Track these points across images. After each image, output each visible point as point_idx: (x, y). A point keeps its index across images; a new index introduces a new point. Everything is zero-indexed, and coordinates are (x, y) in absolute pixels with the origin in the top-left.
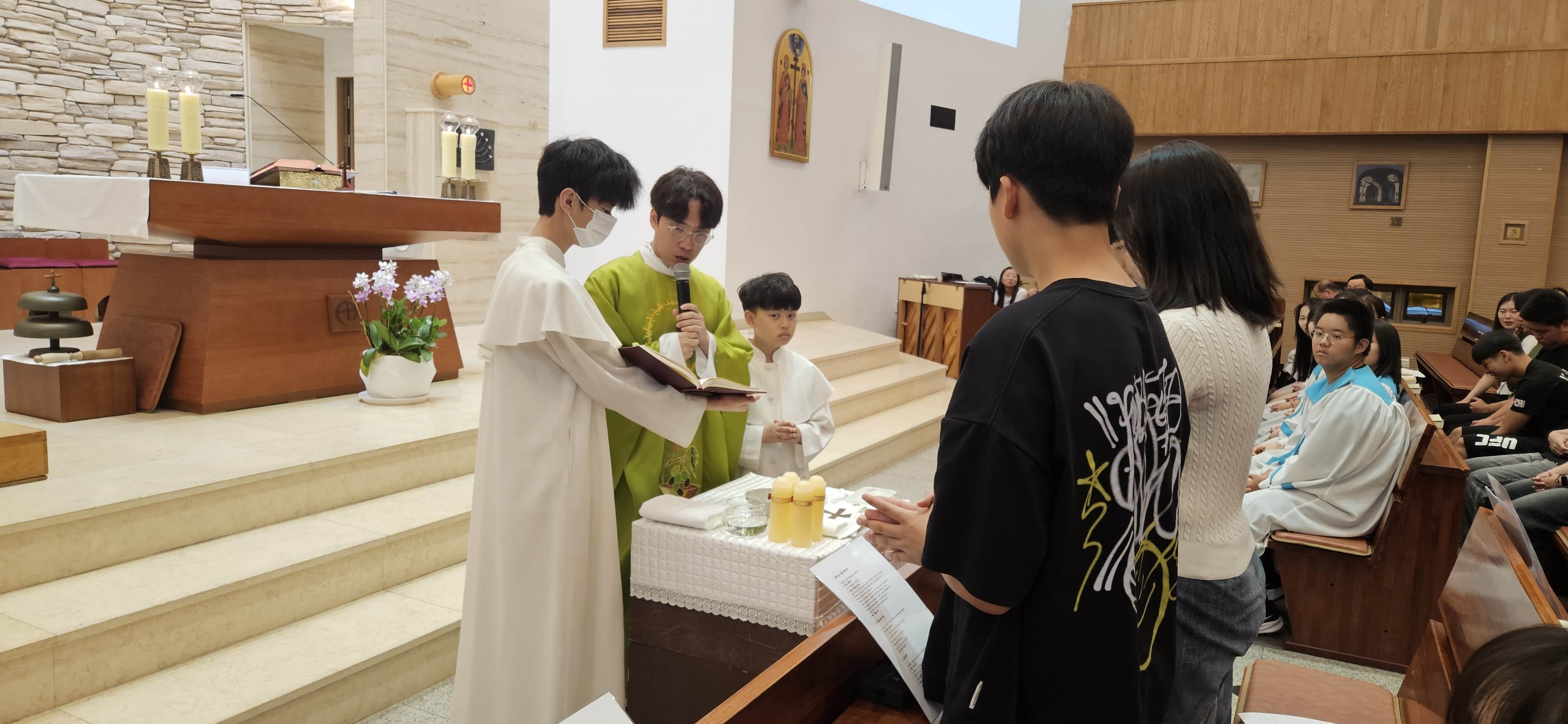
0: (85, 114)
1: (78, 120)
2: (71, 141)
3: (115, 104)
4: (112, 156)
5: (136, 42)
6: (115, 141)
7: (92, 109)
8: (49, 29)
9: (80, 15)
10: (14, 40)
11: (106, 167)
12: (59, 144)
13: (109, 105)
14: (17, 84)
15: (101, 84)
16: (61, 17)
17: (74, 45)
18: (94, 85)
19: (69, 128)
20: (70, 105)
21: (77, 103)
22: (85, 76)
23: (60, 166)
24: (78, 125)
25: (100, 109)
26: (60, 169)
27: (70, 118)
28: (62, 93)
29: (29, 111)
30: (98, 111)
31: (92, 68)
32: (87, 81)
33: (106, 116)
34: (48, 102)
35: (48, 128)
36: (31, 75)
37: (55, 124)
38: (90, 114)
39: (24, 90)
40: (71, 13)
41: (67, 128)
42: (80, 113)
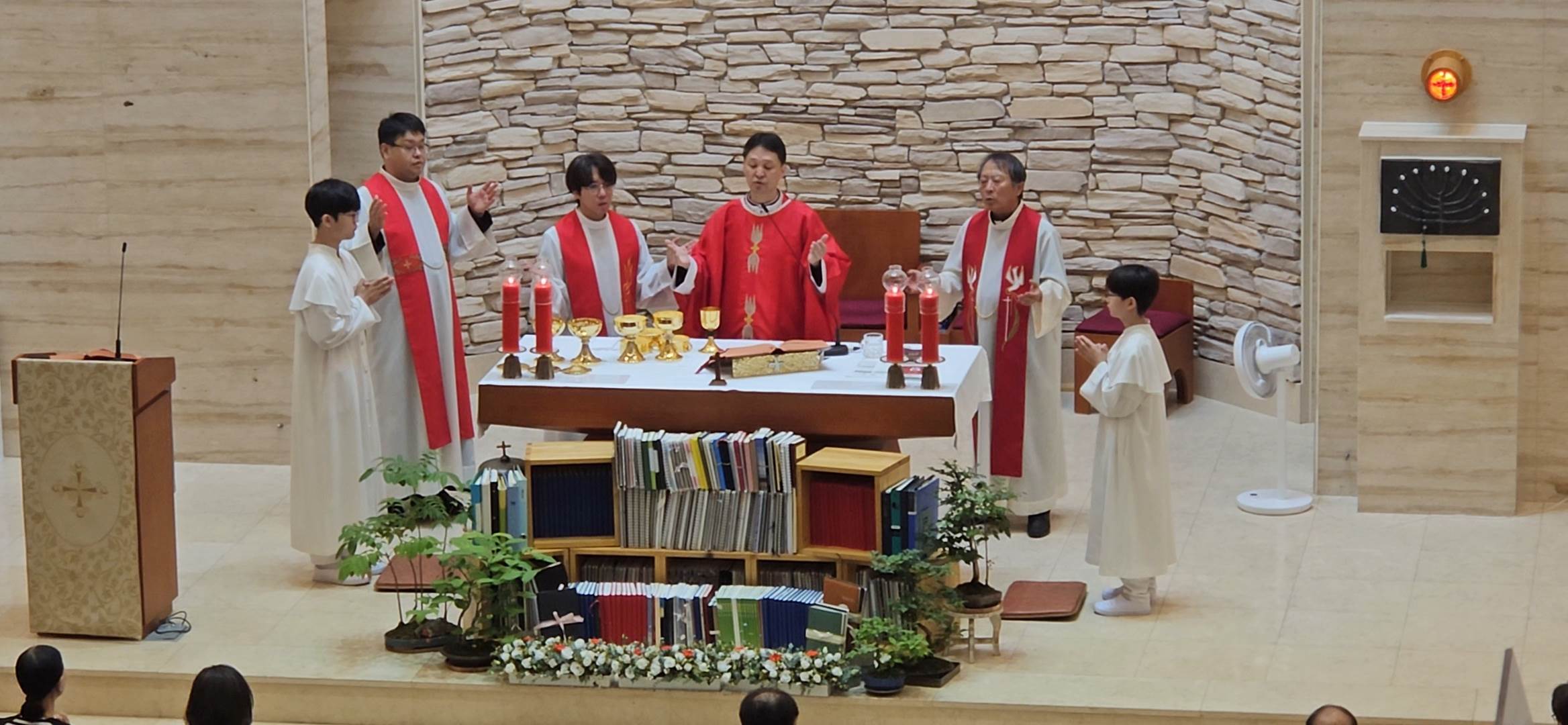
0: (1134, 80)
1: (1123, 89)
2: (1112, 122)
4: (1170, 142)
6: (1173, 120)
7: (1143, 73)
11: (1160, 158)
12: (1093, 128)
13: (1169, 64)
14: (1038, 46)
15: (1158, 33)
18: (1148, 35)
19: (1108, 104)
20: (1112, 69)
21: (1123, 64)
22: (1136, 22)
23: (1093, 161)
24: (1122, 98)
25: (1155, 70)
26: (1094, 166)
27: (1112, 89)
28: (1102, 52)
29: (1053, 84)
30: (1152, 74)
31: (1148, 9)
32: (1139, 29)
33: (1164, 81)
34: (1079, 68)
35: (1081, 107)
36: (1058, 31)
37: (1090, 99)
38: (1141, 80)
39: (1048, 53)
41: (1107, 103)
42: (1127, 80)
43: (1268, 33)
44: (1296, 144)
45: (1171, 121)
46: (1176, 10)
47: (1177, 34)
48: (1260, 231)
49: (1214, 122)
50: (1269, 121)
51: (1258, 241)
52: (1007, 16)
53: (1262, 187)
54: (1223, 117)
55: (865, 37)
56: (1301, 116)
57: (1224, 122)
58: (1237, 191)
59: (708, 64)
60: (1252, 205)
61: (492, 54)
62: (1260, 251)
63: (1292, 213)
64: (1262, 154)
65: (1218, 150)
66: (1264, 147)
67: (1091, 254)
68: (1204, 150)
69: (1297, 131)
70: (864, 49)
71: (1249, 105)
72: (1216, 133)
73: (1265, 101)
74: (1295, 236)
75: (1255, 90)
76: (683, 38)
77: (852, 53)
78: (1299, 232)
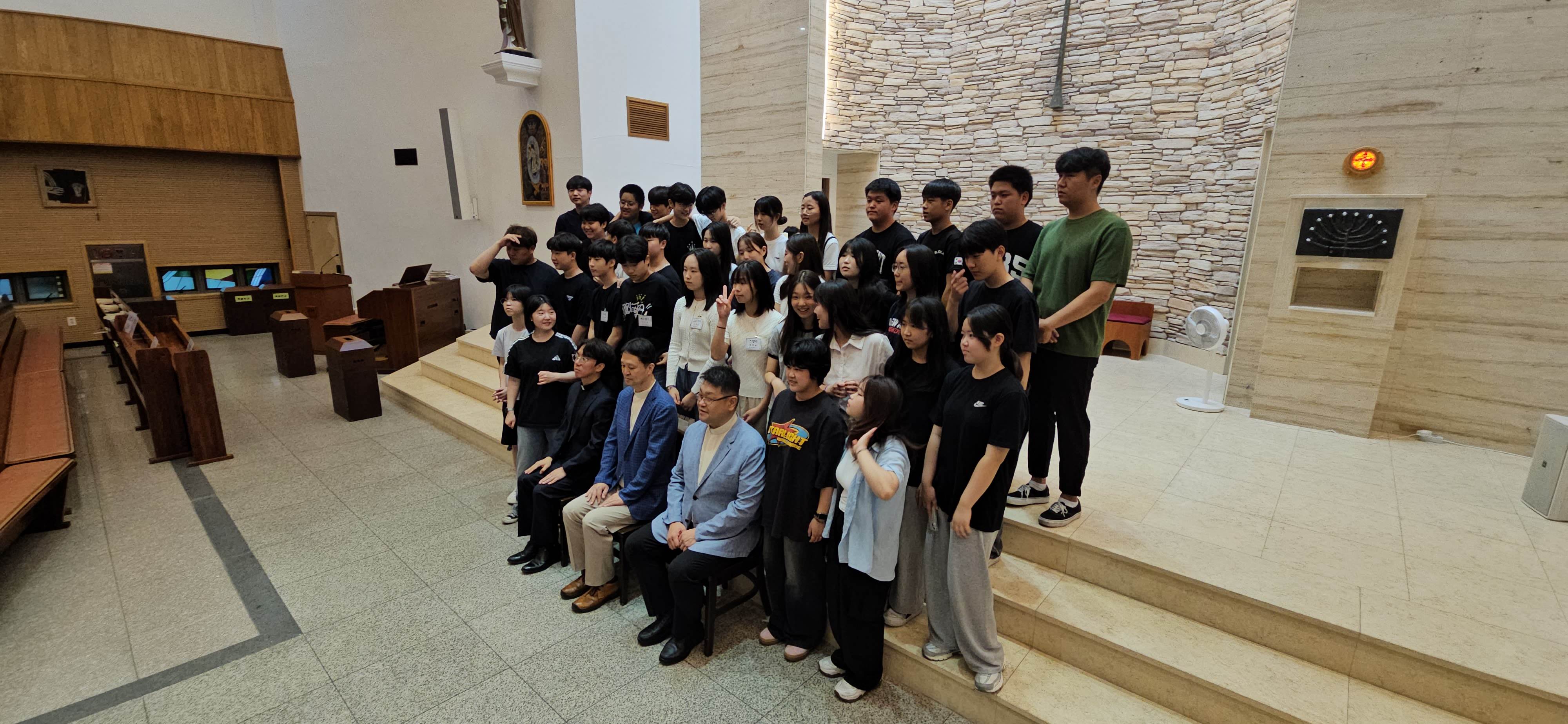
1: (1157, 224)
2: (1149, 238)
3: (1186, 210)
4: (1176, 247)
5: (1204, 163)
6: (1179, 237)
8: (1148, 166)
9: (1172, 152)
10: (1124, 178)
11: (1171, 254)
13: (1181, 212)
16: (1157, 156)
17: (1162, 173)
18: (1175, 199)
21: (1158, 212)
23: (1138, 255)
26: (1138, 257)
27: (1151, 223)
28: (1149, 207)
30: (1172, 217)
31: (1175, 187)
36: (1130, 198)
37: (1140, 227)
40: (1165, 152)
42: (1160, 219)
43: (1237, 187)
44: (1243, 240)
45: (1178, 238)
46: (1188, 187)
47: (1187, 198)
48: (1216, 285)
49: (1200, 236)
50: (1230, 231)
51: (1215, 289)
52: (1107, 192)
53: (1221, 263)
54: (1205, 233)
55: (1045, 202)
56: (1249, 225)
57: (1204, 236)
58: (1207, 266)
59: (984, 213)
60: (1214, 273)
61: (905, 205)
62: (1214, 294)
63: (1235, 274)
64: (1223, 247)
65: (1200, 248)
66: (1225, 243)
67: (1131, 294)
68: (1192, 250)
69: (1245, 233)
70: (1045, 206)
71: (1220, 225)
72: (1200, 241)
73: (1230, 222)
74: (1235, 285)
75: (1224, 217)
76: (976, 203)
77: (1039, 208)
78: (1237, 283)
